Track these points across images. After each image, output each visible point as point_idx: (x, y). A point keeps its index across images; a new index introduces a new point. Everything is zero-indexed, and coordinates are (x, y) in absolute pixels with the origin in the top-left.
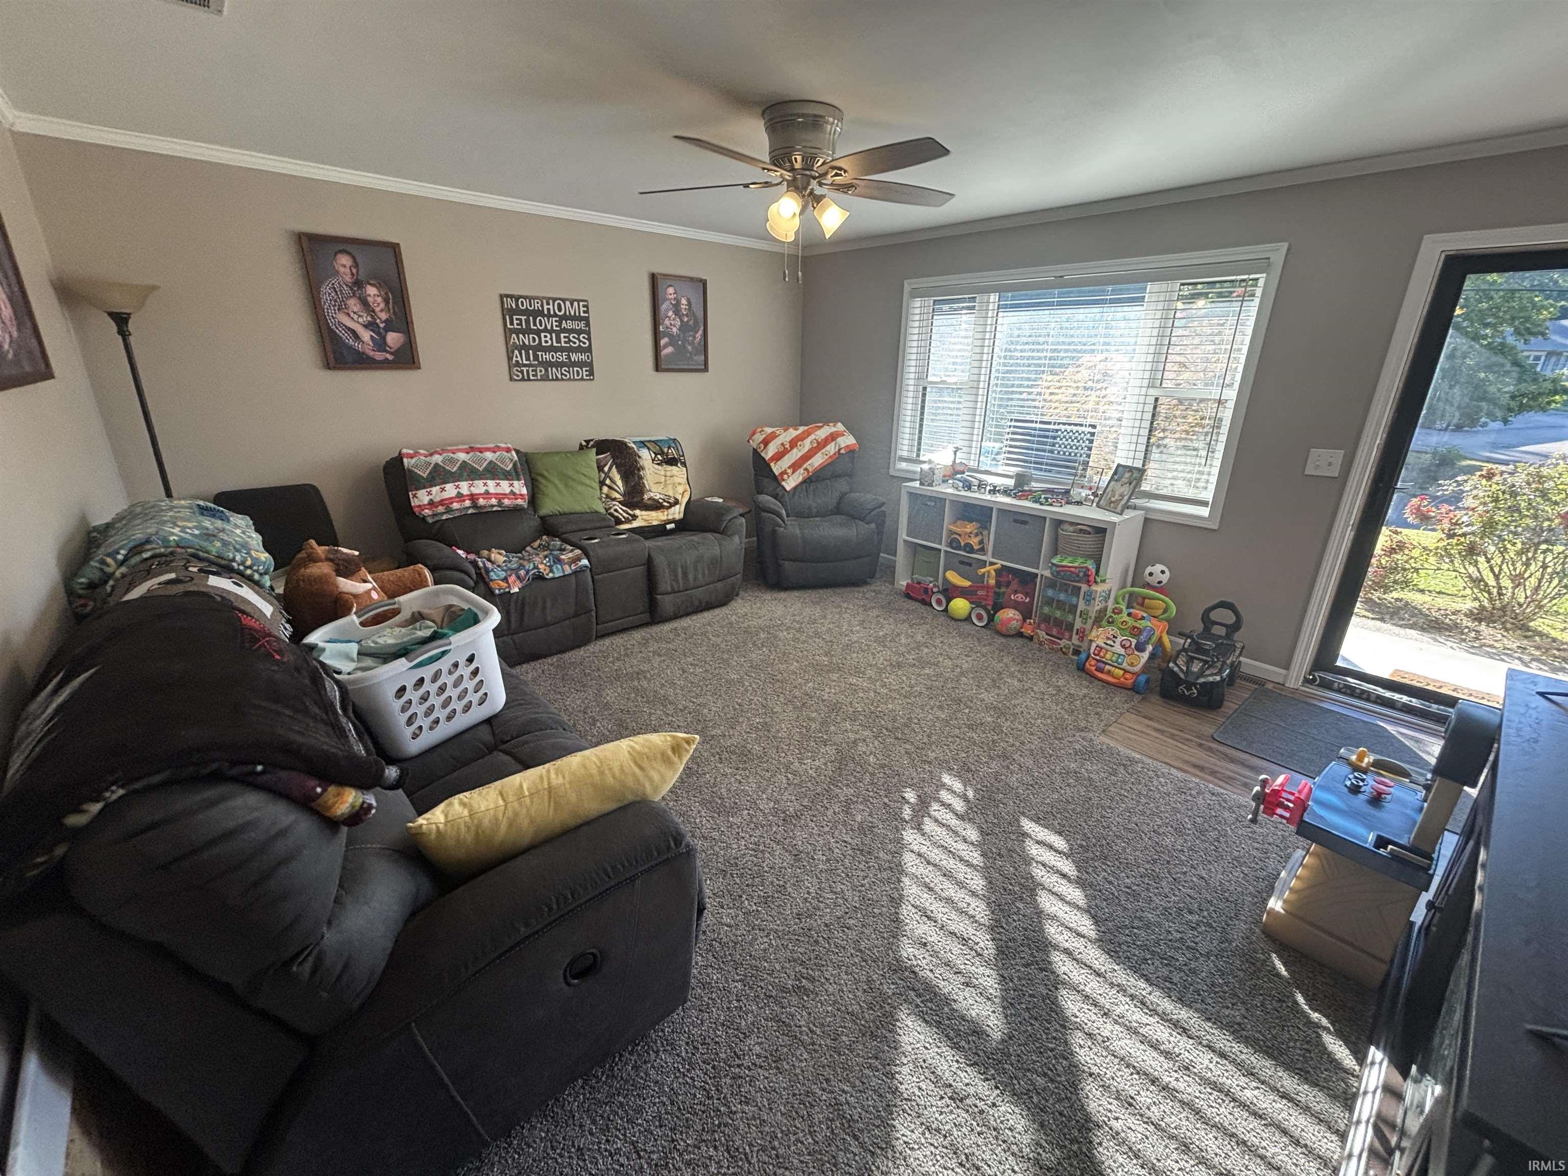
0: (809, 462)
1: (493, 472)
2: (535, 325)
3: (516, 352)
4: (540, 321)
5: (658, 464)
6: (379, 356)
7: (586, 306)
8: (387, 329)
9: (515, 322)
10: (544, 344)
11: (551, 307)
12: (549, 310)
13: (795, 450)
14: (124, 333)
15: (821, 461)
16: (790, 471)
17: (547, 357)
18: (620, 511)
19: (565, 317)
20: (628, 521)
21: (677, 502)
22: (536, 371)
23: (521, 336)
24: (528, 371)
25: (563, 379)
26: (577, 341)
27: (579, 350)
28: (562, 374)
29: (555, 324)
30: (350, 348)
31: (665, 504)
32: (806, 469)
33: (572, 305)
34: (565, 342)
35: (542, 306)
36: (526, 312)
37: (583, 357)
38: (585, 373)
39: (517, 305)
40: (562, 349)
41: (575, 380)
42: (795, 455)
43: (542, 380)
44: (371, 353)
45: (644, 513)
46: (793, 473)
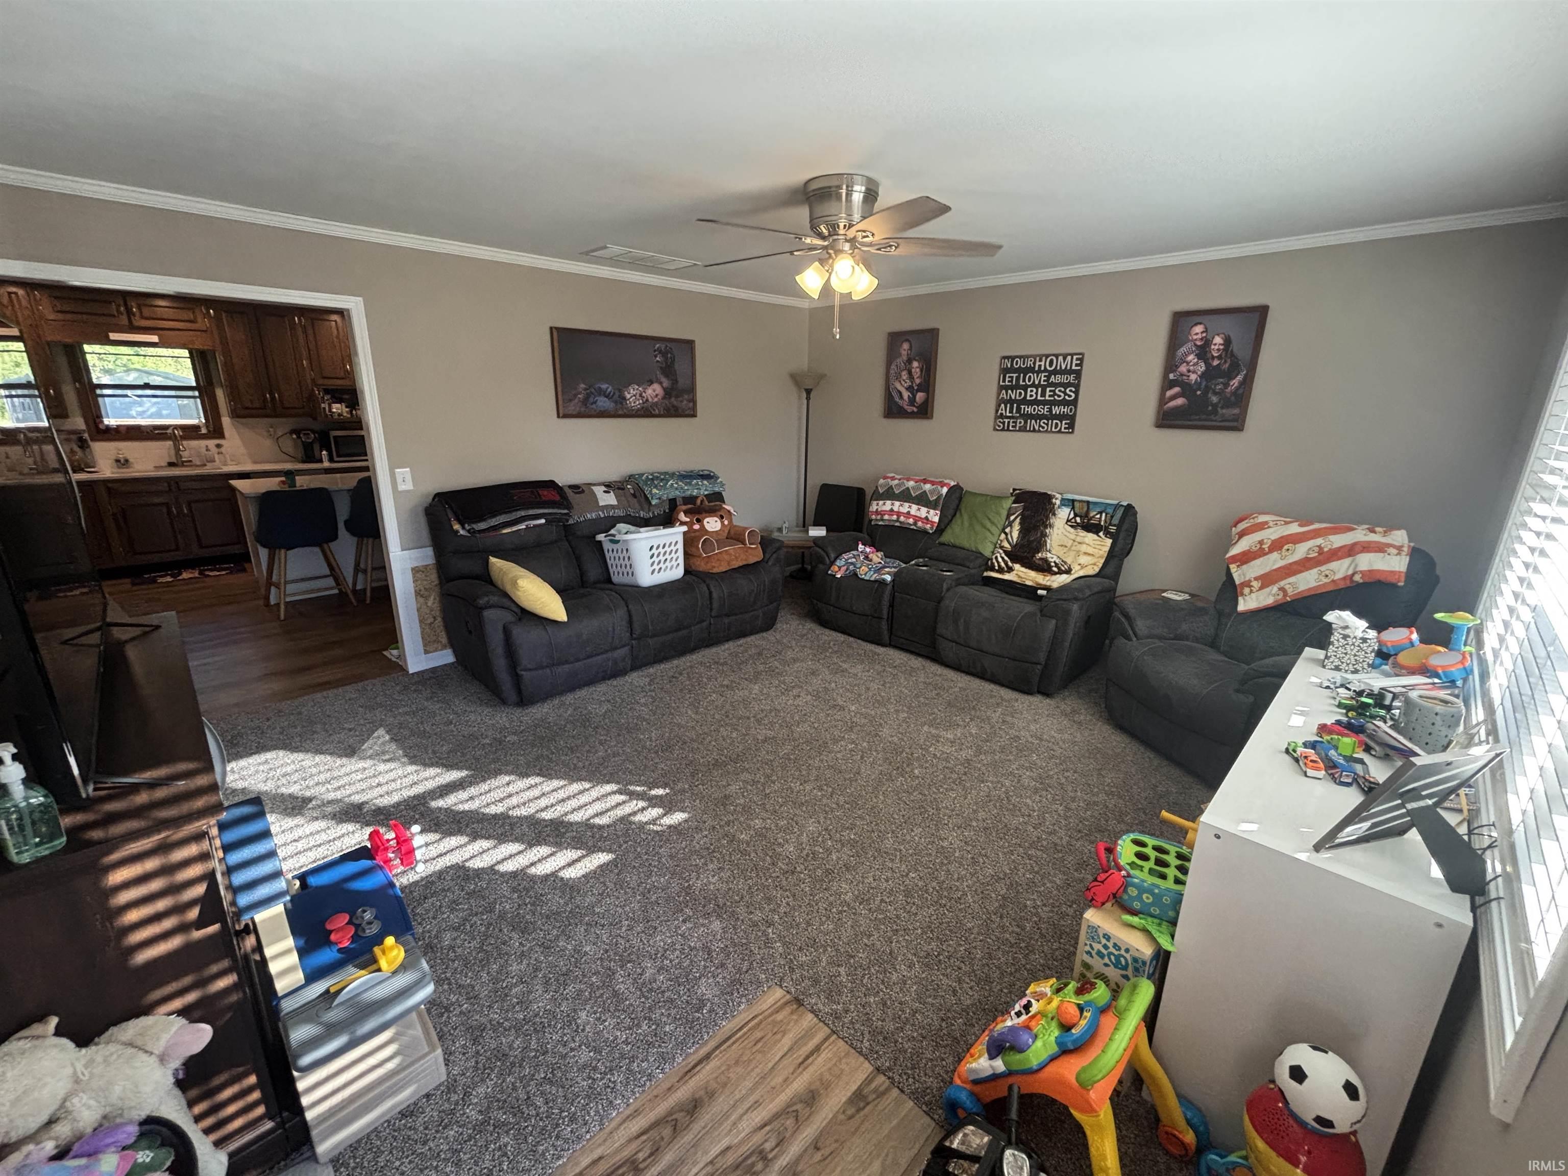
0: (1292, 579)
1: (922, 500)
2: (1024, 380)
3: (1003, 405)
4: (1030, 377)
5: (1072, 526)
6: (910, 409)
7: (1081, 360)
8: (918, 391)
9: (1007, 379)
10: (1028, 398)
11: (1043, 363)
12: (1040, 366)
13: (1275, 555)
14: (808, 399)
15: (1313, 584)
16: (1256, 584)
17: (1029, 410)
18: (1000, 558)
19: (1055, 372)
20: (1001, 570)
21: (1068, 571)
22: (1015, 422)
23: (1010, 391)
24: (1009, 422)
25: (1039, 431)
26: (1062, 395)
27: (1064, 403)
28: (1040, 426)
29: (1043, 379)
30: (896, 403)
31: (1055, 569)
32: (1282, 589)
33: (1064, 359)
34: (1050, 396)
35: (1034, 363)
36: (1019, 370)
37: (1065, 410)
38: (1064, 426)
39: (1012, 365)
40: (1044, 403)
41: (1051, 432)
42: (1274, 561)
43: (1020, 430)
44: (906, 407)
45: (1023, 569)
46: (1261, 588)
